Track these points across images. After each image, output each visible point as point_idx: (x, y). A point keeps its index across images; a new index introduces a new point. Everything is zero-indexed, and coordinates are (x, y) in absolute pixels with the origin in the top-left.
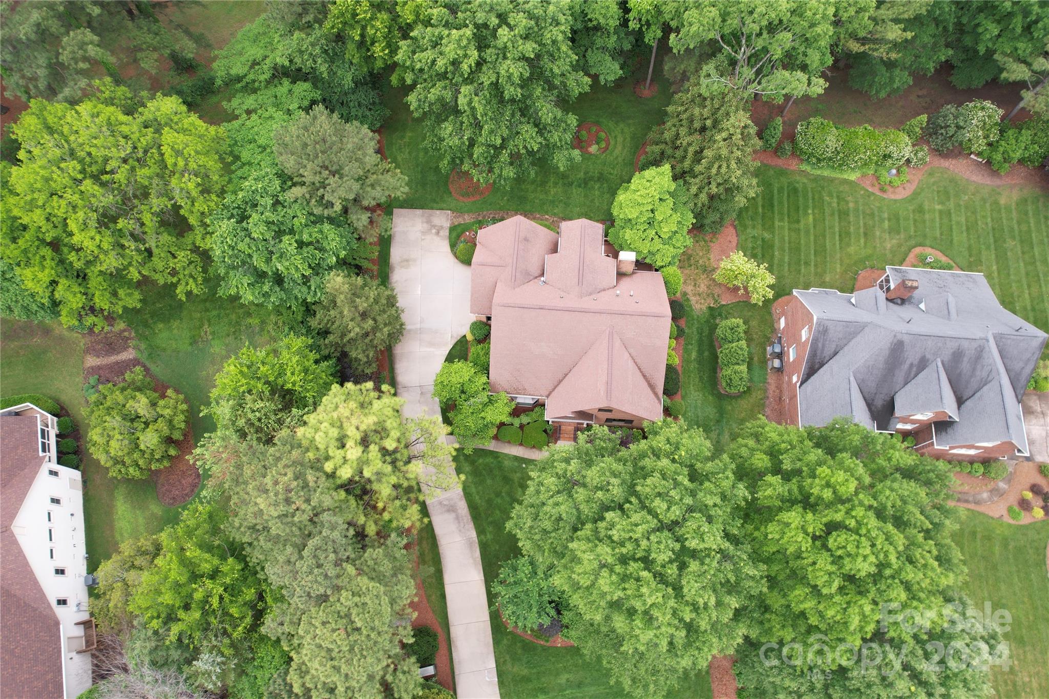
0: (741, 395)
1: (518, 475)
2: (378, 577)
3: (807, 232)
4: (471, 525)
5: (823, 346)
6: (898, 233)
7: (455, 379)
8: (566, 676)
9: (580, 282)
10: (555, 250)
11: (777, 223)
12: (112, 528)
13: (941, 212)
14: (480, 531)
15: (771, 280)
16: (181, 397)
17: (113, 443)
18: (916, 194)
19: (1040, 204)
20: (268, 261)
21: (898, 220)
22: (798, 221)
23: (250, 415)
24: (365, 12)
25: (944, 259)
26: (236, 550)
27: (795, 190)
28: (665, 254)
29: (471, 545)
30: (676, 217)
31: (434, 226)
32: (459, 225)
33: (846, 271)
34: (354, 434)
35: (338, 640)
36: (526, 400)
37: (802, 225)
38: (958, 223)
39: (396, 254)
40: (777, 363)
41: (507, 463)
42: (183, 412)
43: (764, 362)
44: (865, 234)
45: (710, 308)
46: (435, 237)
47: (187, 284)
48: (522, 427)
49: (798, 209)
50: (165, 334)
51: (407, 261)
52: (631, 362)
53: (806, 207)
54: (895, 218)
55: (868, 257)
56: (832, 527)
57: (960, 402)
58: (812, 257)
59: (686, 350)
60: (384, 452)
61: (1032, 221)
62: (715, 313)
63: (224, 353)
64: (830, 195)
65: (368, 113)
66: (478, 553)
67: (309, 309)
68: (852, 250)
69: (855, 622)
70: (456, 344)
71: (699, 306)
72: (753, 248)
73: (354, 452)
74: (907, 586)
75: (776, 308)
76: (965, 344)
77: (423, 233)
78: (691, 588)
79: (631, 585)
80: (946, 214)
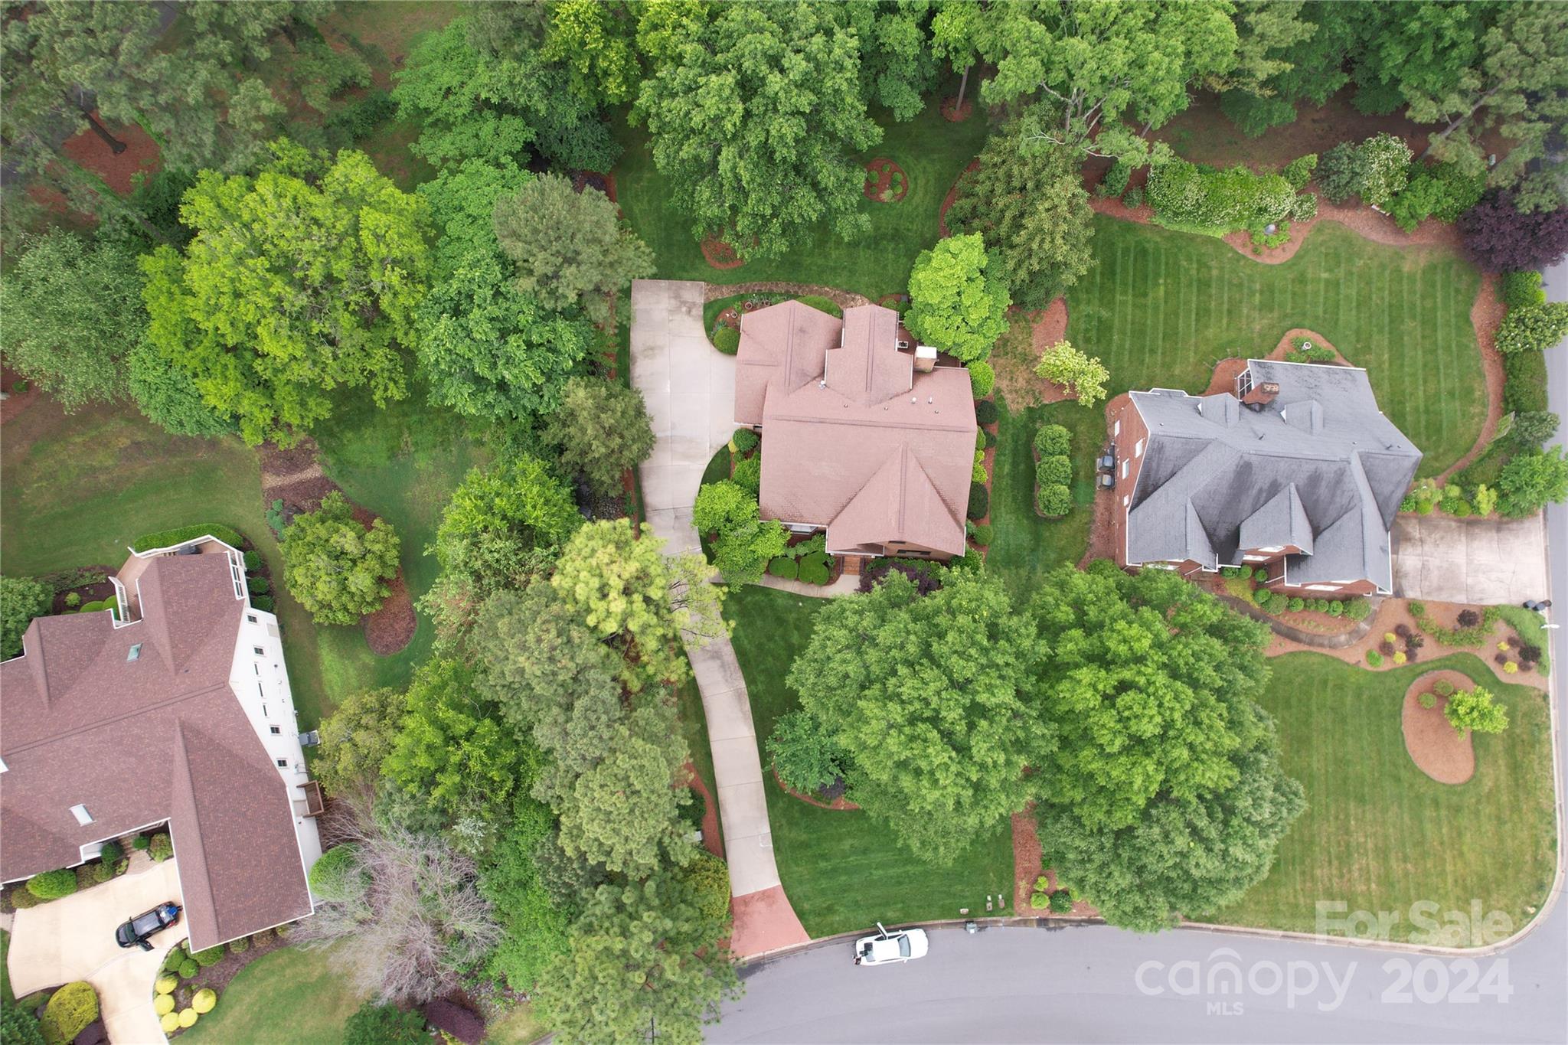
0: (1061, 519)
1: (794, 615)
2: (652, 739)
3: (1156, 308)
4: (740, 674)
5: (1158, 465)
6: (1271, 310)
7: (720, 508)
8: (850, 841)
9: (868, 387)
10: (837, 344)
11: (1118, 297)
12: (320, 683)
13: (1327, 281)
14: (750, 681)
15: (1103, 375)
16: (391, 527)
17: (320, 585)
18: (1298, 257)
19: (1453, 272)
20: (494, 366)
21: (1272, 292)
22: (1145, 295)
23: (487, 556)
24: (596, 40)
25: (1324, 345)
26: (490, 709)
27: (1144, 252)
28: (972, 346)
29: (739, 696)
30: (988, 300)
31: (684, 303)
32: (716, 301)
33: (1200, 362)
34: (617, 584)
35: (619, 803)
36: (805, 528)
37: (1149, 300)
38: (1347, 297)
39: (638, 340)
40: (1106, 480)
41: (780, 601)
42: (395, 546)
43: (1092, 477)
44: (1229, 312)
45: (1029, 409)
46: (686, 317)
47: (386, 389)
48: (798, 558)
49: (1145, 278)
50: (355, 447)
51: (652, 349)
52: (928, 486)
53: (1157, 275)
54: (1269, 289)
55: (1230, 343)
56: (1123, 687)
57: (1316, 532)
58: (1160, 343)
59: (997, 462)
60: (647, 600)
61: (1439, 295)
62: (1036, 415)
63: (431, 469)
64: (1189, 259)
65: (595, 153)
66: (747, 706)
67: (539, 423)
68: (1210, 333)
69: (1138, 781)
70: (716, 456)
71: (1015, 406)
72: (1087, 330)
73: (618, 605)
74: (1191, 747)
75: (1110, 411)
76: (1324, 467)
77: (671, 312)
78: (980, 748)
79: (918, 745)
80: (1334, 285)
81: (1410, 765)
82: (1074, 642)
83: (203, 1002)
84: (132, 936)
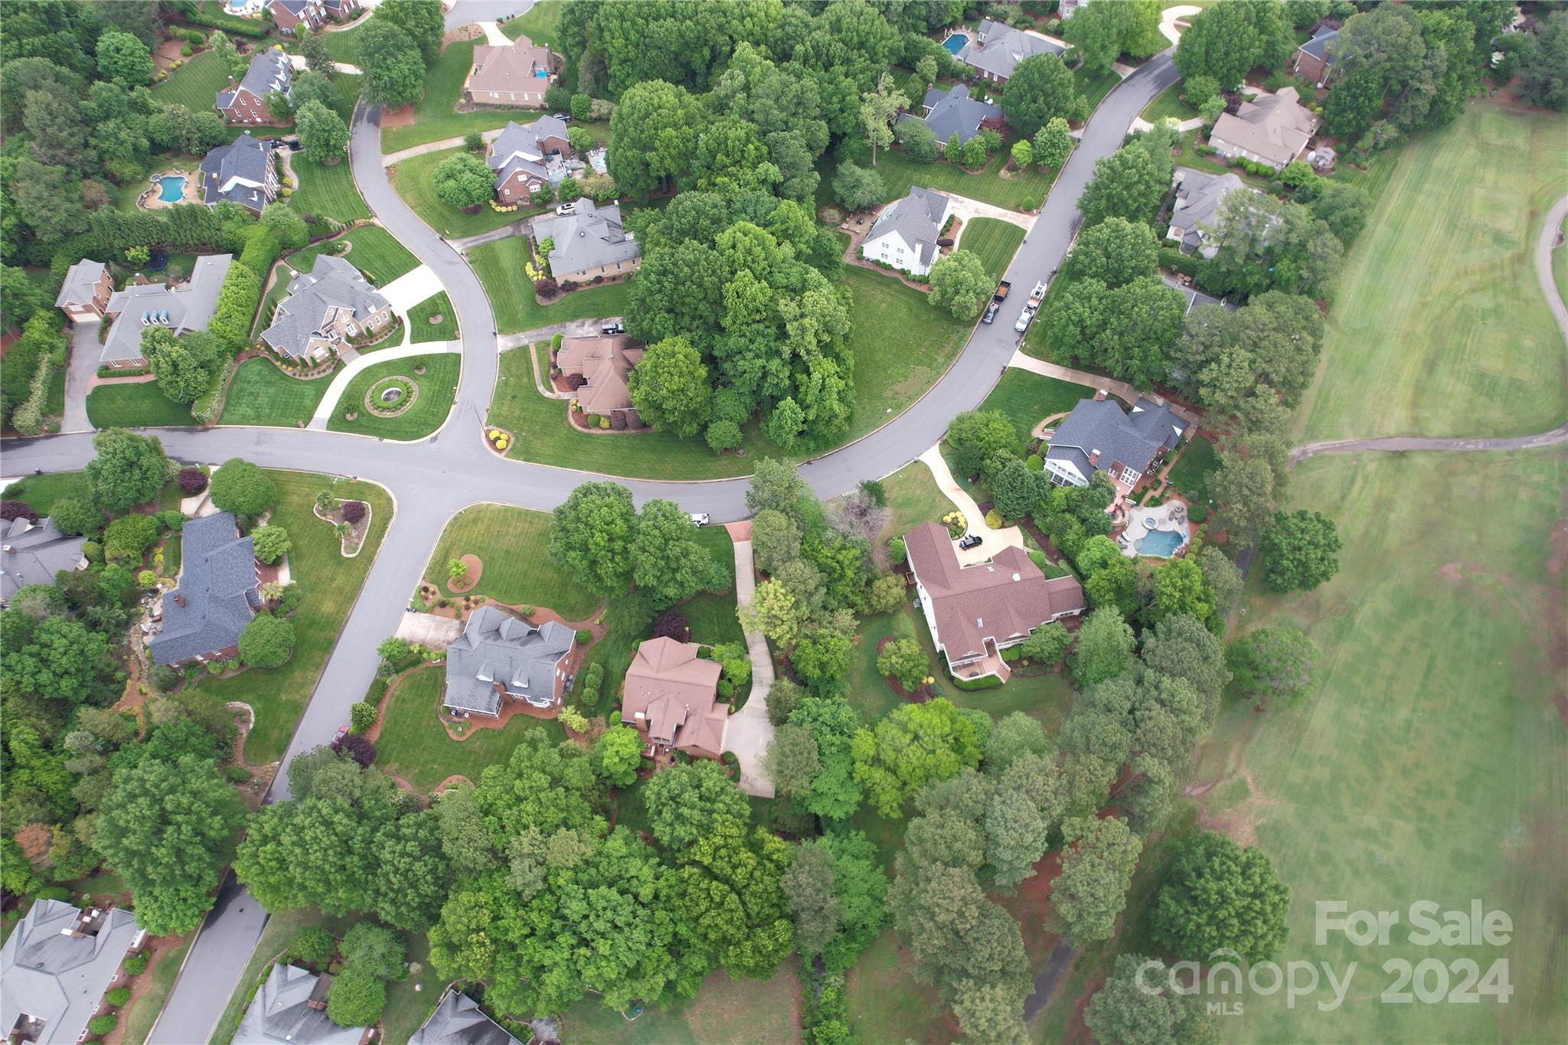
6: (468, 753)
9: (668, 701)
10: (679, 728)
18: (445, 777)
25: (450, 732)
31: (749, 783)
40: (571, 676)
43: (576, 682)
45: (595, 717)
46: (749, 775)
54: (466, 761)
56: (607, 524)
59: (615, 694)
62: (593, 713)
71: (601, 720)
75: (561, 703)
77: (756, 779)
80: (434, 762)
81: (485, 562)
82: (618, 545)
83: (948, 519)
84: (978, 541)
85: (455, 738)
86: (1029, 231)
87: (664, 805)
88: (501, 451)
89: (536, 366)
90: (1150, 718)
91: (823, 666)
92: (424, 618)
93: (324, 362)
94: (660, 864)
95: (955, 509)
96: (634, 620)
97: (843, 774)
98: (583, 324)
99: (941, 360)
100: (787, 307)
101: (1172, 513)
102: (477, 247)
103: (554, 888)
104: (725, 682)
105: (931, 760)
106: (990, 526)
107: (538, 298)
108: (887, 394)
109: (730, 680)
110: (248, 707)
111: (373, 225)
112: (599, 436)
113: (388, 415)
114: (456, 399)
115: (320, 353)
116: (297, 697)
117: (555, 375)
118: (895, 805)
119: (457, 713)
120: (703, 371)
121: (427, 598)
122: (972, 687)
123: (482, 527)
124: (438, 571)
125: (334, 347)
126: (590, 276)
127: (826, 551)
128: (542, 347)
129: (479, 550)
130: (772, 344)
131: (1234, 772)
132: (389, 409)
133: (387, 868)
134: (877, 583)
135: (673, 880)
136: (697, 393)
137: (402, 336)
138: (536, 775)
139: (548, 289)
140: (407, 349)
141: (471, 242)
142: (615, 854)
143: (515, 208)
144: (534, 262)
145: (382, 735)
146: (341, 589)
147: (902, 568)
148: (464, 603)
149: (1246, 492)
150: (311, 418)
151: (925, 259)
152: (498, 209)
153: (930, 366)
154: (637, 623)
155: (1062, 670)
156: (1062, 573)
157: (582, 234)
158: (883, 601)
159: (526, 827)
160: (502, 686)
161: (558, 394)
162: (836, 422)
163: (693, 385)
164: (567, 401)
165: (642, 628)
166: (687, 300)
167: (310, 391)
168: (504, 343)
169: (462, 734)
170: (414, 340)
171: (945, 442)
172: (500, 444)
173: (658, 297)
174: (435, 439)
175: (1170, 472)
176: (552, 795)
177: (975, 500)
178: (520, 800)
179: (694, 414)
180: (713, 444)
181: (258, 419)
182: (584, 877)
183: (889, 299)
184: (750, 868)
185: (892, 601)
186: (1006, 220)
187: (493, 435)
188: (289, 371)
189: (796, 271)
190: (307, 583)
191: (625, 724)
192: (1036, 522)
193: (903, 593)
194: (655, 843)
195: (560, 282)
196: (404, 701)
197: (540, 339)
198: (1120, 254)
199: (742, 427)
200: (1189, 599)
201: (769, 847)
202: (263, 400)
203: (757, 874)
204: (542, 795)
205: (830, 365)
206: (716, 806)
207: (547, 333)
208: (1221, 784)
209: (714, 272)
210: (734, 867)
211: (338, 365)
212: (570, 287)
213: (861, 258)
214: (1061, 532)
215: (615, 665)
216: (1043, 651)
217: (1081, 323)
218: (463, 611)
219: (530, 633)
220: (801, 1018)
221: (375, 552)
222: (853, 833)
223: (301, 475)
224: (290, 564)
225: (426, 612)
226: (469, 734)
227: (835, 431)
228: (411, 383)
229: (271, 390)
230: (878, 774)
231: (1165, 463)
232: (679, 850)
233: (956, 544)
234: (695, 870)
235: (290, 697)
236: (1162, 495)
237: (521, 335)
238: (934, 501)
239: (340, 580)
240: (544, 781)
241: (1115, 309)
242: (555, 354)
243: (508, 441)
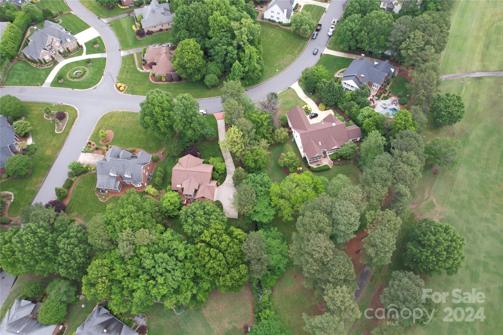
9: (191, 179)
10: (196, 190)
25: (99, 199)
31: (227, 213)
40: (150, 175)
46: (227, 209)
52: (183, 165)
62: (160, 188)
71: (164, 191)
77: (230, 211)
80: (93, 211)
81: (115, 133)
83: (304, 107)
84: (316, 115)
85: (102, 201)
86: (327, 8)
87: (188, 217)
88: (122, 91)
89: (136, 61)
90: (400, 168)
91: (256, 161)
92: (89, 155)
93: (49, 62)
94: (187, 244)
95: (306, 104)
96: (175, 149)
97: (267, 203)
98: (155, 46)
99: (296, 52)
100: (234, 25)
101: (392, 102)
102: (113, 21)
103: (139, 255)
104: (215, 172)
105: (305, 194)
106: (321, 110)
107: (137, 37)
108: (276, 64)
109: (217, 172)
110: (11, 193)
111: (71, 14)
112: (161, 85)
113: (76, 80)
114: (104, 74)
115: (47, 58)
116: (34, 188)
117: (144, 63)
118: (290, 214)
119: (102, 191)
120: (202, 52)
121: (90, 147)
122: (318, 170)
123: (114, 119)
124: (95, 136)
125: (54, 56)
126: (158, 29)
127: (254, 115)
128: (139, 54)
129: (112, 128)
130: (229, 40)
131: (428, 198)
132: (76, 78)
133: (62, 251)
134: (277, 130)
135: (193, 250)
136: (199, 59)
137: (83, 52)
138: (129, 206)
139: (141, 33)
140: (84, 56)
141: (110, 19)
142: (166, 239)
143: (128, 7)
144: (136, 25)
145: (70, 202)
146: (54, 145)
147: (286, 125)
148: (106, 148)
149: (426, 84)
150: (43, 82)
151: (288, 16)
152: (121, 7)
153: (292, 54)
154: (177, 151)
155: (354, 162)
156: (350, 125)
157: (153, 12)
158: (279, 138)
159: (125, 229)
160: (120, 178)
161: (145, 70)
162: (256, 71)
163: (197, 58)
164: (149, 73)
165: (180, 153)
166: (194, 24)
167: (43, 72)
168: (123, 53)
169: (104, 199)
170: (87, 53)
171: (300, 81)
172: (121, 88)
173: (182, 23)
174: (95, 88)
175: (390, 87)
176: (137, 214)
177: (314, 101)
178: (122, 217)
179: (199, 70)
180: (207, 83)
181: (21, 83)
182: (153, 249)
183: (275, 32)
184: (227, 242)
185: (283, 138)
186: (318, 5)
187: (119, 85)
188: (34, 65)
189: (237, 14)
190: (39, 143)
191: (173, 191)
192: (339, 106)
193: (288, 134)
194: (185, 234)
195: (146, 31)
196: (80, 187)
197: (138, 51)
198: (365, 4)
199: (219, 77)
200: (407, 125)
201: (235, 233)
202: (23, 76)
203: (231, 244)
204: (132, 215)
205: (253, 49)
206: (211, 217)
207: (141, 49)
208: (423, 203)
209: (205, 12)
210: (220, 242)
211: (55, 63)
212: (150, 33)
213: (263, 19)
214: (350, 108)
215: (168, 168)
216: (347, 153)
217: (351, 30)
218: (106, 151)
219: (132, 157)
220: (254, 310)
221: (70, 131)
222: (272, 228)
223: (38, 103)
224: (33, 136)
225: (90, 152)
226: (107, 199)
227: (256, 75)
228: (86, 68)
229: (27, 73)
230: (282, 201)
231: (388, 84)
232: (196, 237)
233: (308, 117)
234: (203, 244)
235: (30, 188)
236: (388, 95)
237: (131, 50)
238: (297, 102)
239: (54, 142)
240: (133, 208)
241: (365, 24)
242: (144, 56)
243: (125, 88)
